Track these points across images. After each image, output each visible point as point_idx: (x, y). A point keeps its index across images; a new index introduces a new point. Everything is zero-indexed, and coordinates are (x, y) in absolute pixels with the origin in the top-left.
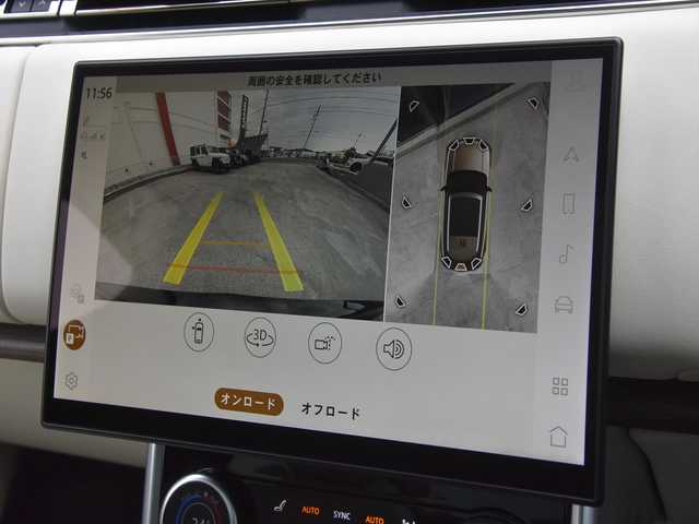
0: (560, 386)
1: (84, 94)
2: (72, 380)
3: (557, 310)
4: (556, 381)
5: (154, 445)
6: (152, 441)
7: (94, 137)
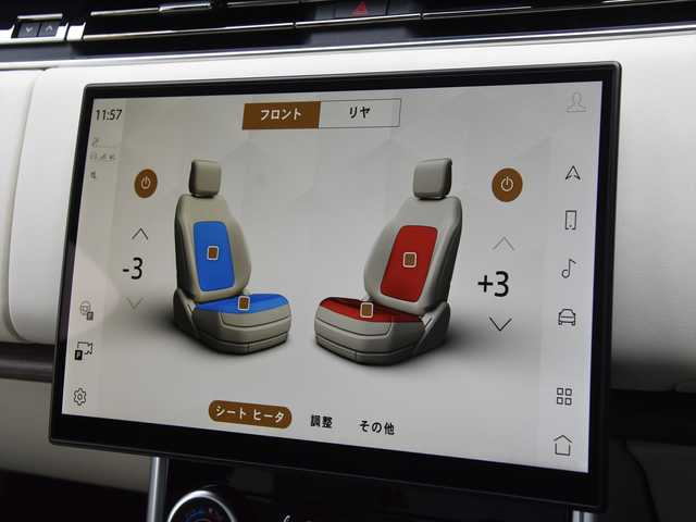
0: (564, 396)
1: (94, 114)
2: (80, 396)
3: (560, 323)
4: (560, 391)
5: (158, 459)
6: (157, 455)
7: (104, 156)
